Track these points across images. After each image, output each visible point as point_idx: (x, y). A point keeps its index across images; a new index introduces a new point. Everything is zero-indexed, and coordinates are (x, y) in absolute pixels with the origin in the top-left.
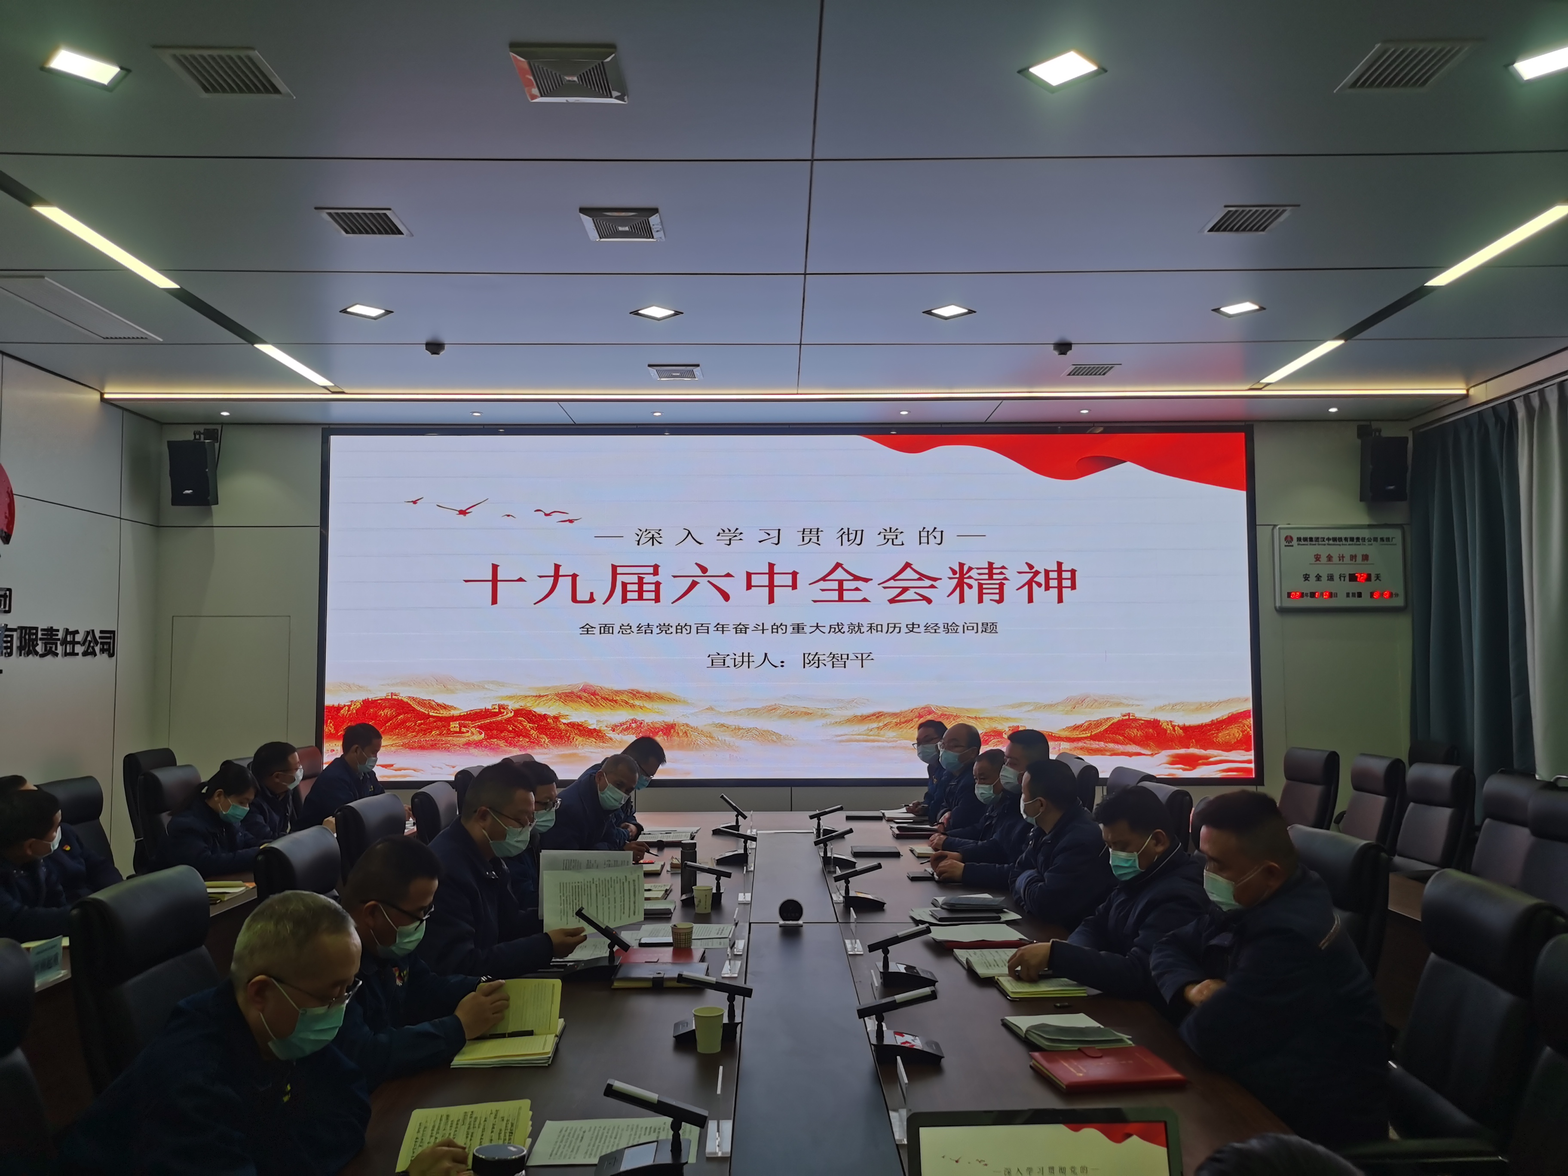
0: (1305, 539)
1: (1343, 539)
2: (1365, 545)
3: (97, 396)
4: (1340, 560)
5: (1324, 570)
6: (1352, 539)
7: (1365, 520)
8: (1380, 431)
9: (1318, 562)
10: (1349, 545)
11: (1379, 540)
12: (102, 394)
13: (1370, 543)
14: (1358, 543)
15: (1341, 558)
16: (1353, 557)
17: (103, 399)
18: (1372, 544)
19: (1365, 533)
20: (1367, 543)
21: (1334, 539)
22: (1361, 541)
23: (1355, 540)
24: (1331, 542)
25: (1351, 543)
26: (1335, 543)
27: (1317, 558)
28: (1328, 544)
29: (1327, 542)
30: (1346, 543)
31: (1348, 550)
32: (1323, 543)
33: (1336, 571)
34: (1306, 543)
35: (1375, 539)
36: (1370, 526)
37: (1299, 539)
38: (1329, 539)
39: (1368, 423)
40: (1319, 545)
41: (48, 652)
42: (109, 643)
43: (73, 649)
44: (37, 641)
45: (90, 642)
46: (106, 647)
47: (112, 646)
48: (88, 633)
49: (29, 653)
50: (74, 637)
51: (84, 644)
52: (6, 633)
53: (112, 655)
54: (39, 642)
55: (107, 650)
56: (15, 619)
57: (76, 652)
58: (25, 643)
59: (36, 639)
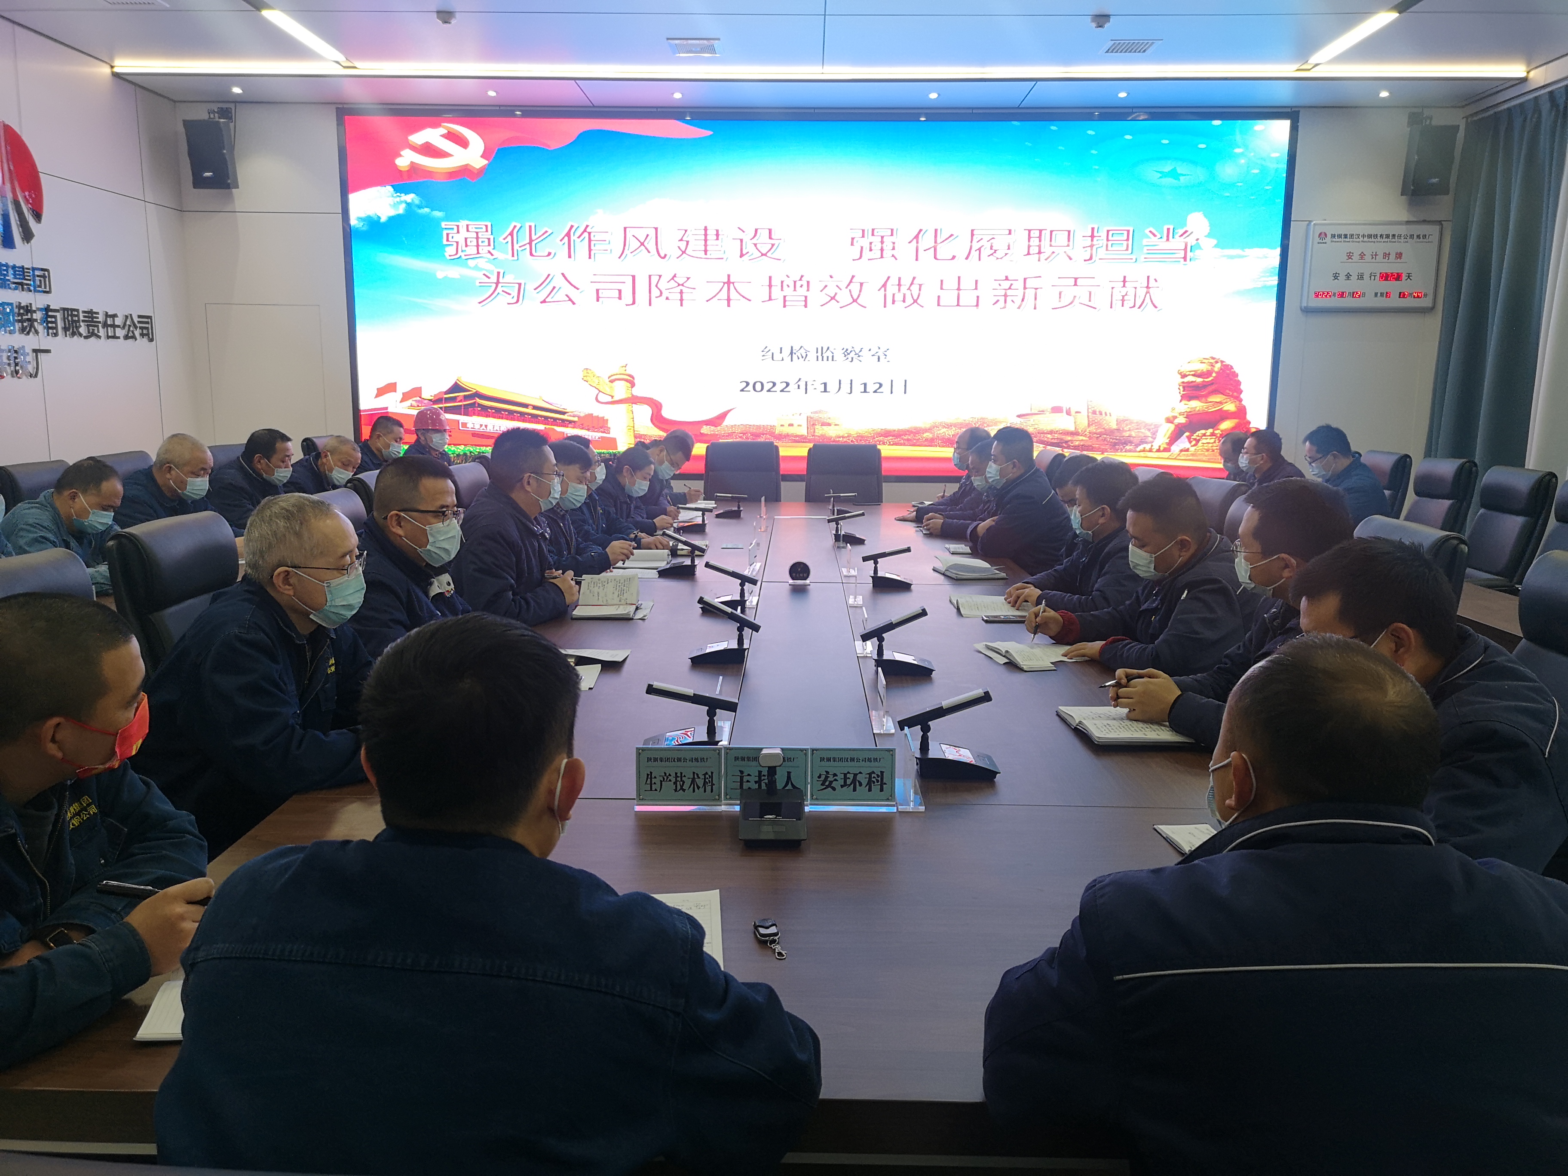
0: (1340, 236)
1: (1379, 236)
2: (1400, 242)
3: (110, 69)
4: (1372, 258)
5: (1354, 268)
6: (1388, 236)
7: (1404, 216)
8: (1431, 118)
9: (1350, 260)
10: (1384, 242)
11: (1415, 237)
13: (1406, 240)
14: (1394, 240)
15: (1374, 256)
16: (1386, 255)
17: (113, 73)
18: (1407, 242)
19: (1402, 230)
20: (1402, 240)
21: (1370, 236)
22: (1396, 238)
23: (1391, 237)
24: (1366, 239)
25: (1386, 240)
26: (1370, 240)
27: (1350, 256)
28: (1363, 241)
29: (1361, 239)
30: (1381, 240)
31: (1381, 247)
32: (1358, 240)
33: (1367, 268)
34: (1340, 240)
35: (1412, 236)
36: (1408, 222)
37: (1333, 236)
38: (1364, 236)
39: (1420, 110)
40: (1353, 242)
41: (92, 334)
42: (147, 328)
43: (115, 332)
44: (80, 323)
45: (130, 326)
46: (145, 332)
47: (150, 331)
48: (127, 317)
49: (73, 334)
50: (114, 321)
51: (124, 327)
52: (50, 313)
53: (151, 340)
54: (82, 324)
55: (146, 335)
56: (56, 300)
57: (117, 335)
58: (69, 324)
59: (78, 321)
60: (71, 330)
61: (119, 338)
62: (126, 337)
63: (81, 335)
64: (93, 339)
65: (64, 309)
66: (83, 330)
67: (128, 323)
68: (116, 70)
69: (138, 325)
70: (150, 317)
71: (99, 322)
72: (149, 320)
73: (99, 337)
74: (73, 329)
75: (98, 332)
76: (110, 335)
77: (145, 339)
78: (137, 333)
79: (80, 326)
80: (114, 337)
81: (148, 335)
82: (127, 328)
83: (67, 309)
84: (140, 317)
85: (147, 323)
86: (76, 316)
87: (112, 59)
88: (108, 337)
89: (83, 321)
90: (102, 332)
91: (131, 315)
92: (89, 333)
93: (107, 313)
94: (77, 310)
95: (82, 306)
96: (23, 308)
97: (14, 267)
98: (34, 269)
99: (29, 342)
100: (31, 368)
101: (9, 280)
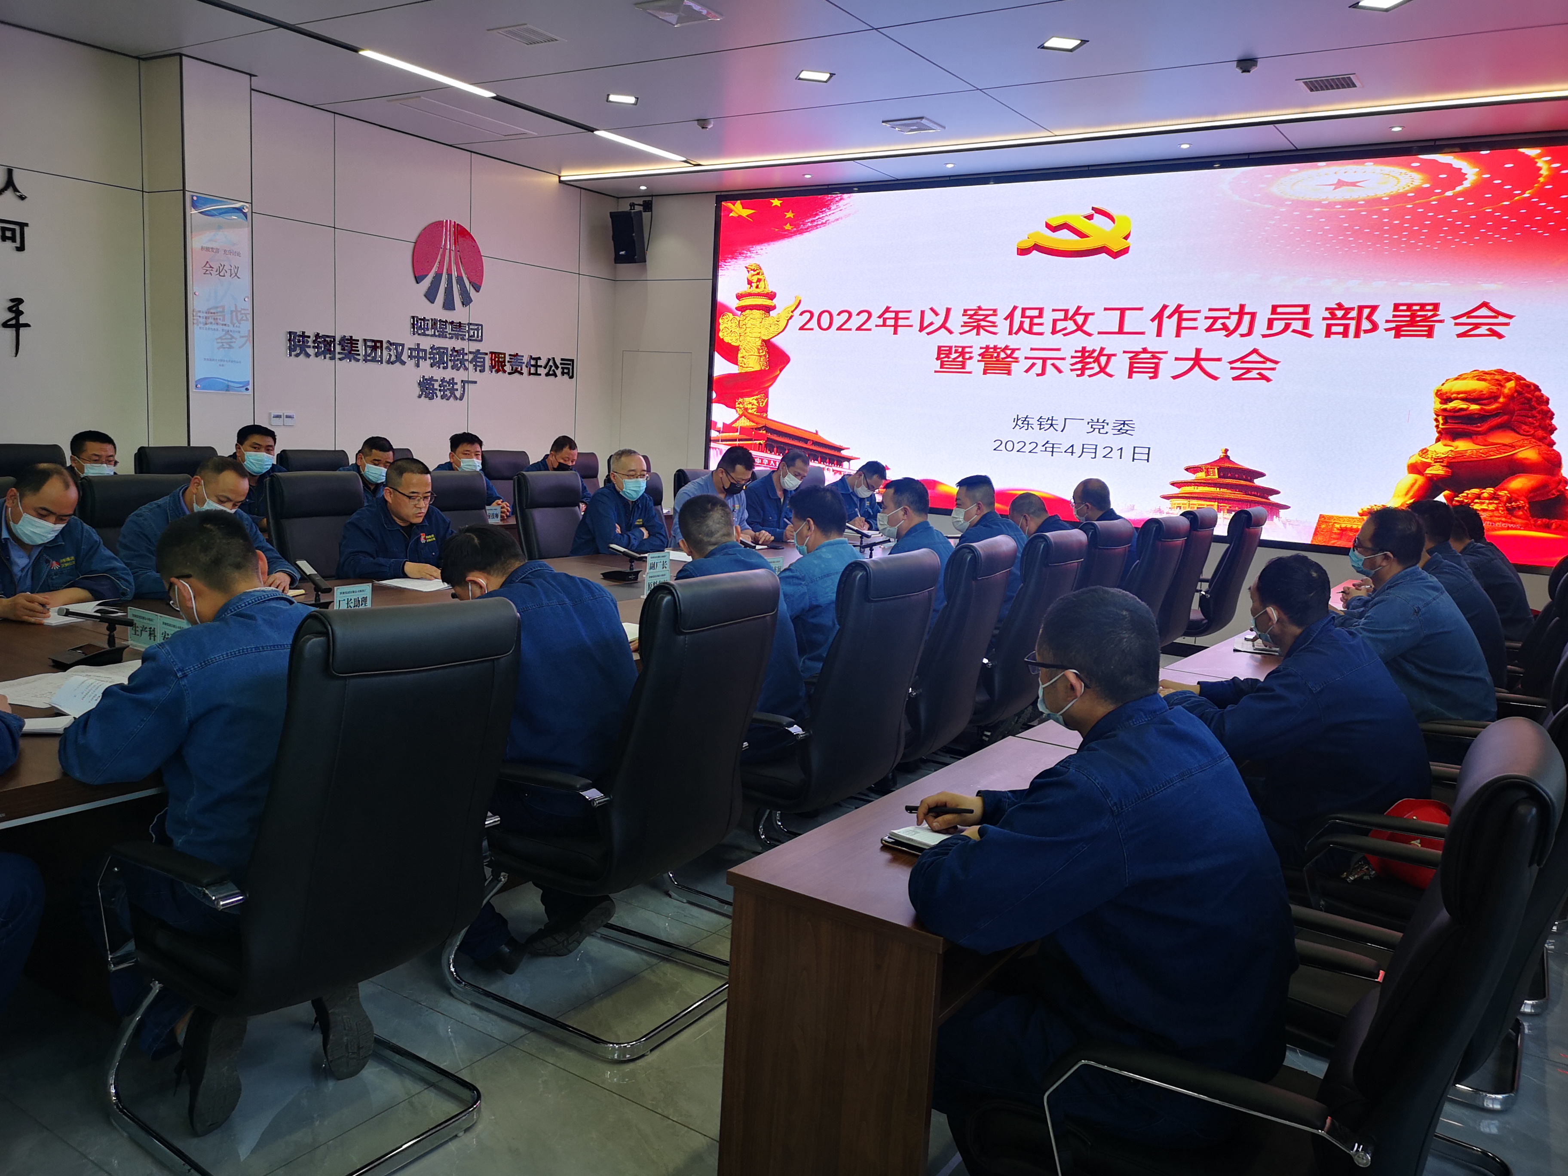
3: (557, 179)
12: (560, 177)
17: (560, 182)
41: (515, 371)
42: (568, 369)
43: (536, 370)
44: (505, 363)
45: (551, 367)
46: (566, 371)
47: (571, 370)
48: (549, 360)
49: (498, 371)
50: (537, 362)
51: (545, 368)
52: (479, 356)
53: (571, 377)
54: (507, 363)
55: (566, 373)
56: (485, 347)
57: (538, 372)
58: (495, 363)
59: (504, 361)
60: (497, 368)
61: (540, 375)
62: (547, 375)
63: (505, 371)
64: (516, 374)
65: (492, 353)
66: (508, 368)
67: (551, 363)
68: (562, 179)
69: (560, 366)
70: (572, 361)
71: (524, 363)
72: (571, 363)
73: (522, 374)
74: (498, 367)
75: (521, 369)
76: (531, 372)
77: (566, 376)
78: (559, 372)
79: (505, 365)
80: (536, 374)
81: (568, 373)
82: (548, 368)
83: (495, 353)
84: (562, 360)
85: (569, 364)
86: (502, 358)
87: (560, 173)
88: (530, 374)
89: (508, 362)
90: (525, 370)
91: (554, 358)
92: (512, 370)
93: (531, 356)
94: (504, 354)
95: (508, 351)
96: (457, 351)
97: (452, 323)
98: (469, 324)
99: (459, 376)
100: (458, 394)
101: (447, 332)
